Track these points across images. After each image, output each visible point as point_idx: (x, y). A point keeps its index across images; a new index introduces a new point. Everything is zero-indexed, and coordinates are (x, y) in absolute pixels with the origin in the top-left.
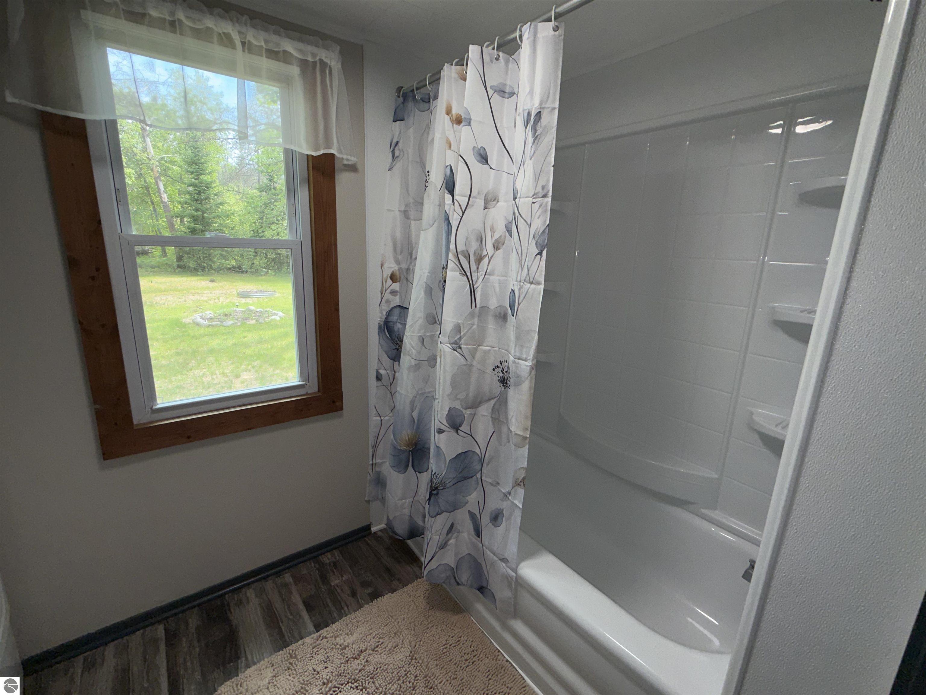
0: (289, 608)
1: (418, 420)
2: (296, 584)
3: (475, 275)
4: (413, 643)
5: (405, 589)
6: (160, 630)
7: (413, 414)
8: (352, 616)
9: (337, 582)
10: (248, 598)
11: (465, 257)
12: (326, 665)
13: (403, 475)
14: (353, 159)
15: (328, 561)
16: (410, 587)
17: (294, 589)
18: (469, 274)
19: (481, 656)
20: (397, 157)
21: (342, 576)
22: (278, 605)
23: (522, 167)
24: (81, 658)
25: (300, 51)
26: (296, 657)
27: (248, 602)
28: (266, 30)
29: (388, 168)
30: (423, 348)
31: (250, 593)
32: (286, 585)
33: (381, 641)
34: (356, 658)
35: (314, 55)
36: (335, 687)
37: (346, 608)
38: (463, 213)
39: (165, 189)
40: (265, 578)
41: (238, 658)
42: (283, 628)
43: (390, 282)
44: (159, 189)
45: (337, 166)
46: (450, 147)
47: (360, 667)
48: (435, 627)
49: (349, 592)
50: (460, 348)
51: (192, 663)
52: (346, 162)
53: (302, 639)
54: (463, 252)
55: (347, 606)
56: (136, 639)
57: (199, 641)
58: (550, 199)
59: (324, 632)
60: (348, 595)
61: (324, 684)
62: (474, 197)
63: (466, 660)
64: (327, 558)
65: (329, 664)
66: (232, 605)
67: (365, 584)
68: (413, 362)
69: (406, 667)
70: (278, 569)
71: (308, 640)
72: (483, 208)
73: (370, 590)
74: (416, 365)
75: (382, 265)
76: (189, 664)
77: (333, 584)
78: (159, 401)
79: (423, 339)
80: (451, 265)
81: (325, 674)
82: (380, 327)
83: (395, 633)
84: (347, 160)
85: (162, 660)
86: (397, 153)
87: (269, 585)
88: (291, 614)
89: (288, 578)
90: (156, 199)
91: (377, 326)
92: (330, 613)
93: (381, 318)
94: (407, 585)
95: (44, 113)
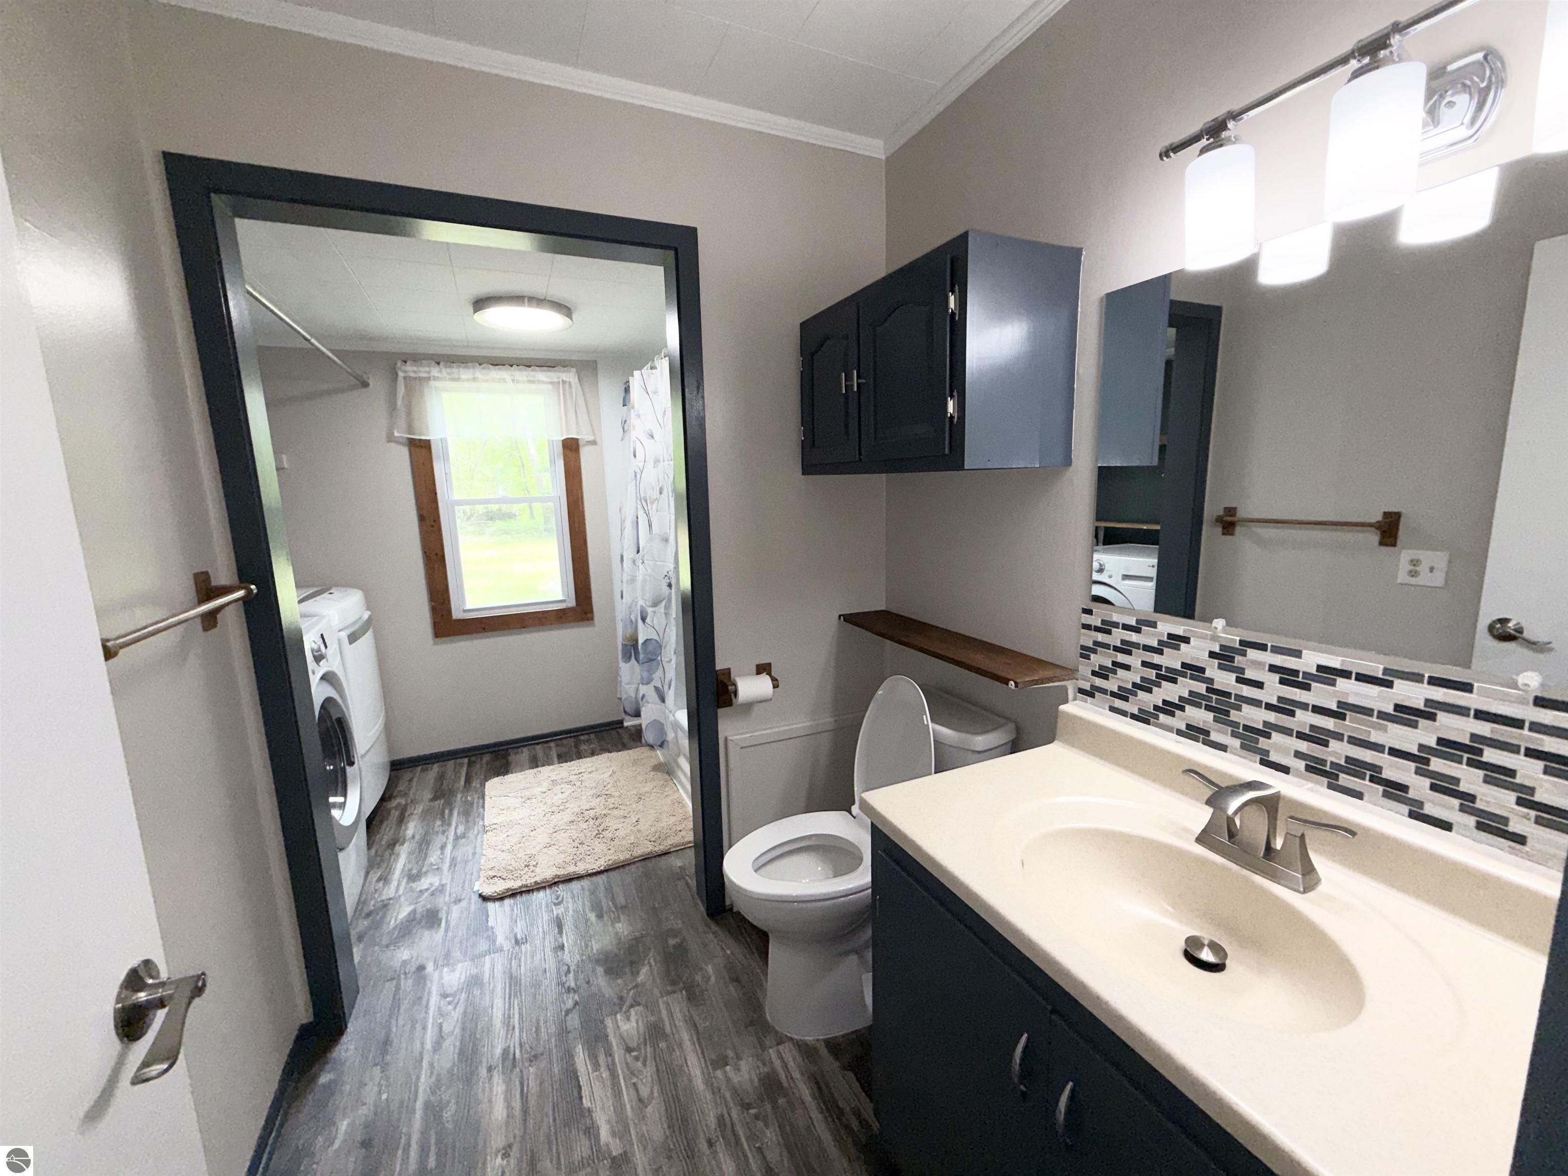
0: (546, 754)
1: (633, 618)
2: (556, 747)
3: (651, 512)
4: (615, 771)
5: (628, 751)
7: (630, 615)
11: (645, 501)
12: (557, 775)
13: (629, 665)
14: (591, 438)
15: (583, 739)
16: (632, 750)
17: (553, 748)
20: (626, 431)
21: (590, 746)
22: (540, 754)
27: (522, 749)
29: (620, 439)
30: (633, 567)
32: (548, 744)
33: (597, 770)
34: (576, 775)
35: (559, 377)
36: (557, 783)
38: (642, 473)
40: (537, 744)
41: (508, 770)
42: (539, 763)
45: (581, 443)
47: (577, 778)
48: (636, 767)
49: (590, 752)
50: (644, 564)
51: (481, 770)
52: (586, 440)
53: (548, 766)
56: (451, 762)
57: (487, 766)
61: (552, 781)
64: (584, 737)
66: (510, 749)
67: (603, 749)
69: (605, 779)
70: (547, 740)
71: (551, 767)
72: (652, 468)
76: (479, 770)
77: (581, 748)
78: (467, 605)
83: (607, 767)
84: (588, 438)
85: (463, 771)
86: (626, 428)
87: (539, 747)
88: (547, 757)
95: (409, 439)
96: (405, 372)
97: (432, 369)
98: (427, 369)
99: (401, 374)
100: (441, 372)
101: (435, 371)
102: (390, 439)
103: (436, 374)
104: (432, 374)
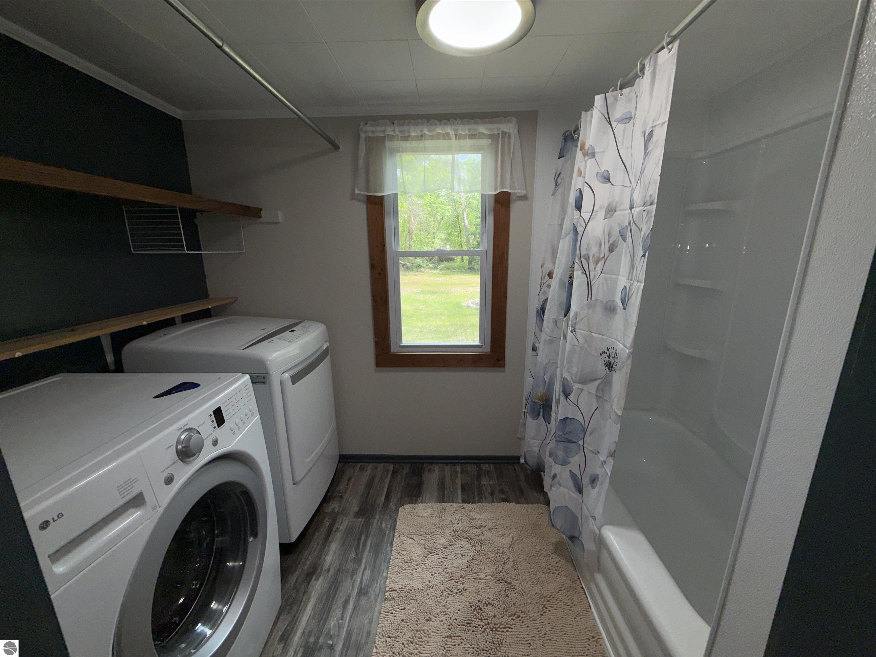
0: (453, 484)
1: (549, 382)
2: (462, 473)
3: (592, 273)
4: (515, 539)
5: (526, 506)
6: (391, 467)
7: (545, 377)
8: (484, 505)
9: (485, 483)
10: (434, 470)
11: (586, 259)
12: (459, 522)
13: (535, 421)
14: (523, 192)
15: (484, 469)
16: (531, 506)
17: (459, 475)
18: (587, 273)
19: (562, 573)
20: (559, 184)
21: (490, 481)
22: (448, 480)
23: (639, 181)
24: (359, 464)
25: (490, 130)
26: (445, 510)
27: (434, 472)
28: (468, 123)
29: (551, 193)
30: (556, 328)
31: (436, 468)
32: (456, 472)
33: (496, 527)
34: (476, 528)
35: (498, 129)
36: (458, 536)
37: (484, 499)
38: (586, 226)
39: (467, 216)
40: (447, 464)
41: (419, 496)
42: (445, 493)
43: (547, 278)
44: (464, 217)
45: (512, 198)
46: (581, 174)
47: (477, 534)
48: (536, 538)
49: (490, 491)
50: (575, 331)
51: (399, 489)
52: (518, 195)
53: (453, 502)
54: (584, 255)
55: (485, 499)
56: (381, 466)
57: (405, 480)
58: (655, 206)
59: (465, 505)
60: (489, 493)
61: (453, 530)
62: (597, 212)
63: (549, 569)
64: (485, 467)
65: (460, 523)
66: (426, 470)
67: (502, 491)
68: (548, 338)
69: (505, 549)
70: (455, 461)
71: (455, 505)
72: (603, 218)
73: (503, 496)
74: (549, 340)
75: (542, 266)
76: (397, 488)
77: (482, 483)
78: (403, 341)
79: (556, 322)
80: (576, 266)
81: (456, 527)
82: (537, 312)
83: (507, 527)
84: (519, 193)
85: (387, 481)
86: (559, 181)
87: (447, 468)
88: (453, 488)
89: (458, 468)
90: (462, 224)
91: (536, 311)
92: (474, 498)
93: (539, 305)
94: (529, 504)
95: (368, 196)
96: (366, 132)
97: (387, 128)
98: (383, 129)
99: (363, 135)
100: (394, 131)
101: (389, 131)
102: (353, 197)
103: (391, 133)
104: (387, 133)
